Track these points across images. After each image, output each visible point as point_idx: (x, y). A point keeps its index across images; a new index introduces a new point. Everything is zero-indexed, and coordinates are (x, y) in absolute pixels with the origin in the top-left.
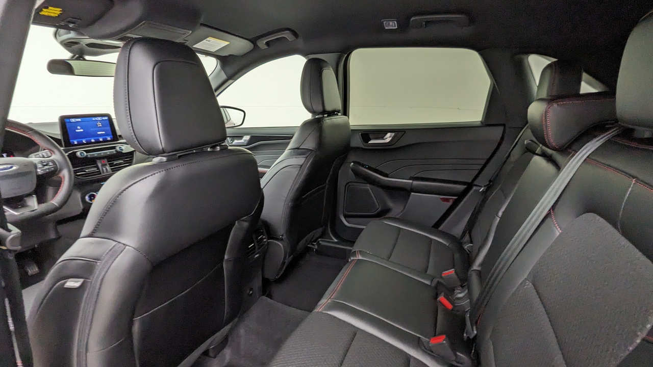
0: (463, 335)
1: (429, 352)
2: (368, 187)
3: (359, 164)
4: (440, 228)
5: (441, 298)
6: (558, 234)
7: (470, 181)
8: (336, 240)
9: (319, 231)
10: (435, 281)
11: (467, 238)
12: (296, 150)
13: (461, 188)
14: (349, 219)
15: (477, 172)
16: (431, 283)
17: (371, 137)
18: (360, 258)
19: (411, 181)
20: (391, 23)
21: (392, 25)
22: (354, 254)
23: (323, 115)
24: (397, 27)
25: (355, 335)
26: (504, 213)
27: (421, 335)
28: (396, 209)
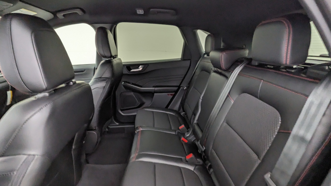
0: (198, 151)
1: (187, 162)
2: (132, 94)
3: (127, 82)
4: (169, 108)
5: (182, 138)
6: (233, 103)
7: (179, 85)
8: (118, 124)
9: (110, 121)
10: (177, 131)
11: (181, 110)
12: (99, 79)
13: (176, 88)
14: (124, 111)
15: (181, 81)
16: (176, 133)
17: (131, 68)
18: (142, 129)
19: (154, 88)
20: (140, 11)
21: (140, 12)
22: (137, 128)
23: (111, 58)
24: (143, 13)
25: (155, 166)
26: (203, 97)
27: (181, 156)
28: (147, 102)
